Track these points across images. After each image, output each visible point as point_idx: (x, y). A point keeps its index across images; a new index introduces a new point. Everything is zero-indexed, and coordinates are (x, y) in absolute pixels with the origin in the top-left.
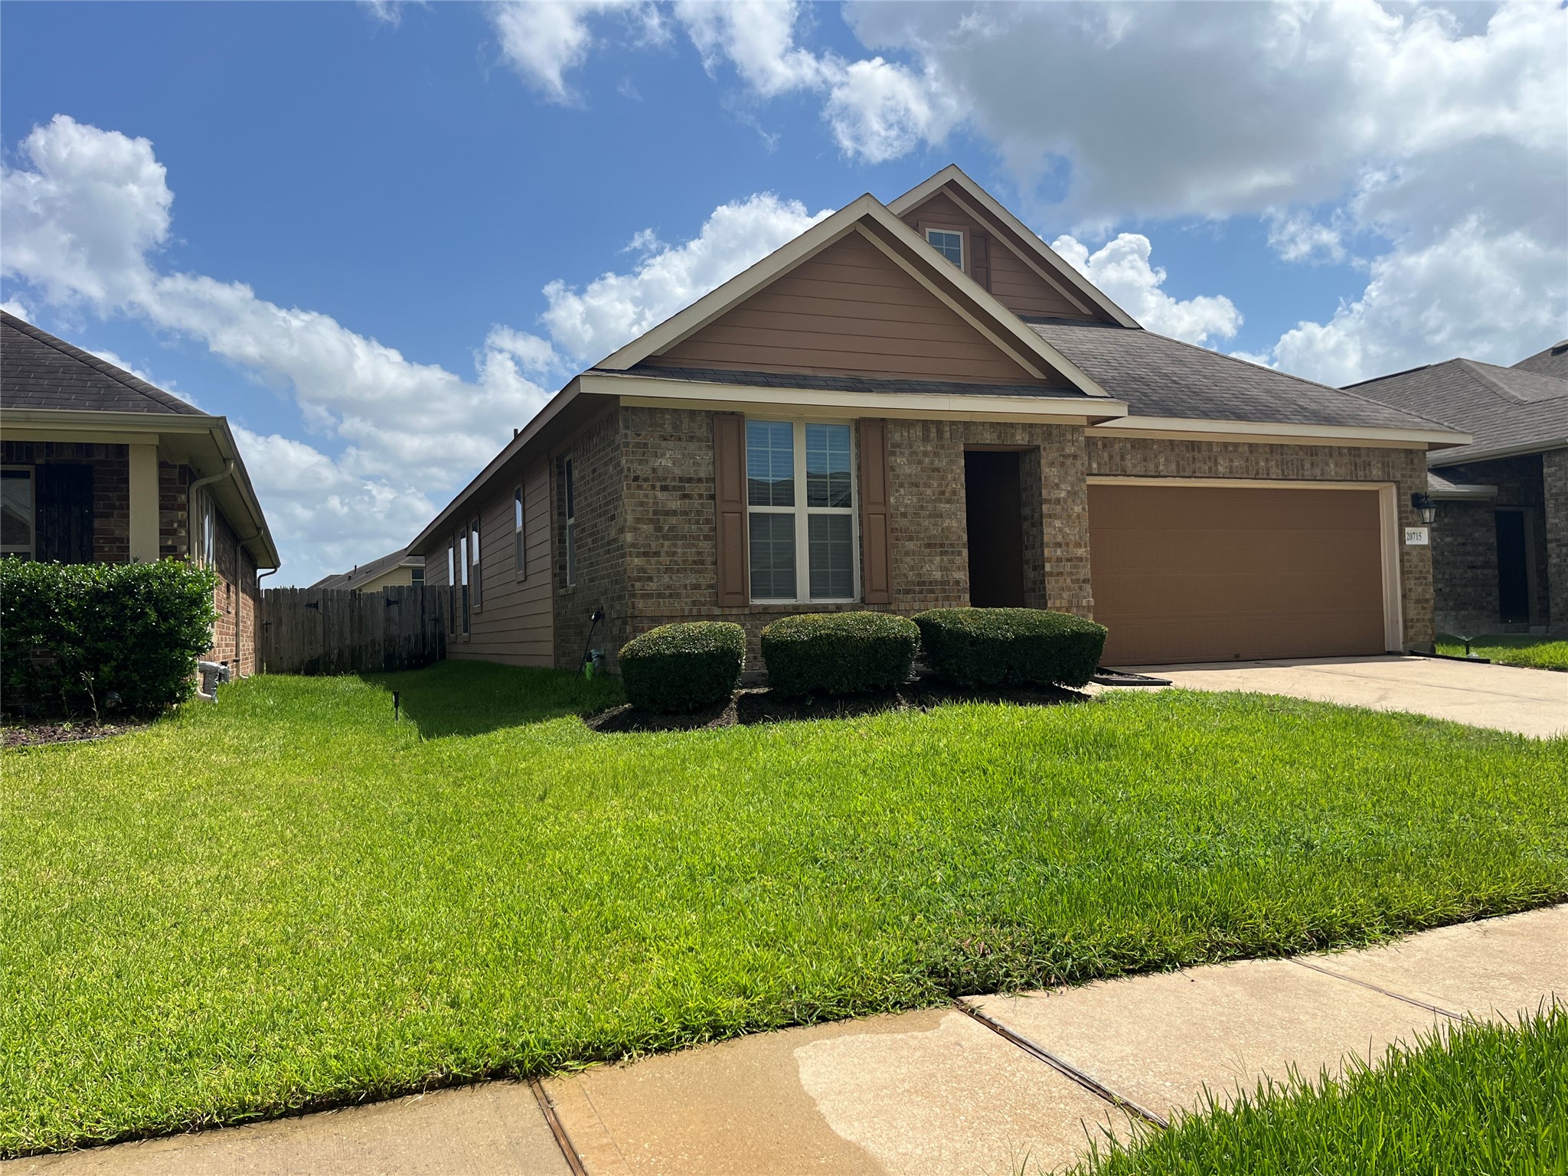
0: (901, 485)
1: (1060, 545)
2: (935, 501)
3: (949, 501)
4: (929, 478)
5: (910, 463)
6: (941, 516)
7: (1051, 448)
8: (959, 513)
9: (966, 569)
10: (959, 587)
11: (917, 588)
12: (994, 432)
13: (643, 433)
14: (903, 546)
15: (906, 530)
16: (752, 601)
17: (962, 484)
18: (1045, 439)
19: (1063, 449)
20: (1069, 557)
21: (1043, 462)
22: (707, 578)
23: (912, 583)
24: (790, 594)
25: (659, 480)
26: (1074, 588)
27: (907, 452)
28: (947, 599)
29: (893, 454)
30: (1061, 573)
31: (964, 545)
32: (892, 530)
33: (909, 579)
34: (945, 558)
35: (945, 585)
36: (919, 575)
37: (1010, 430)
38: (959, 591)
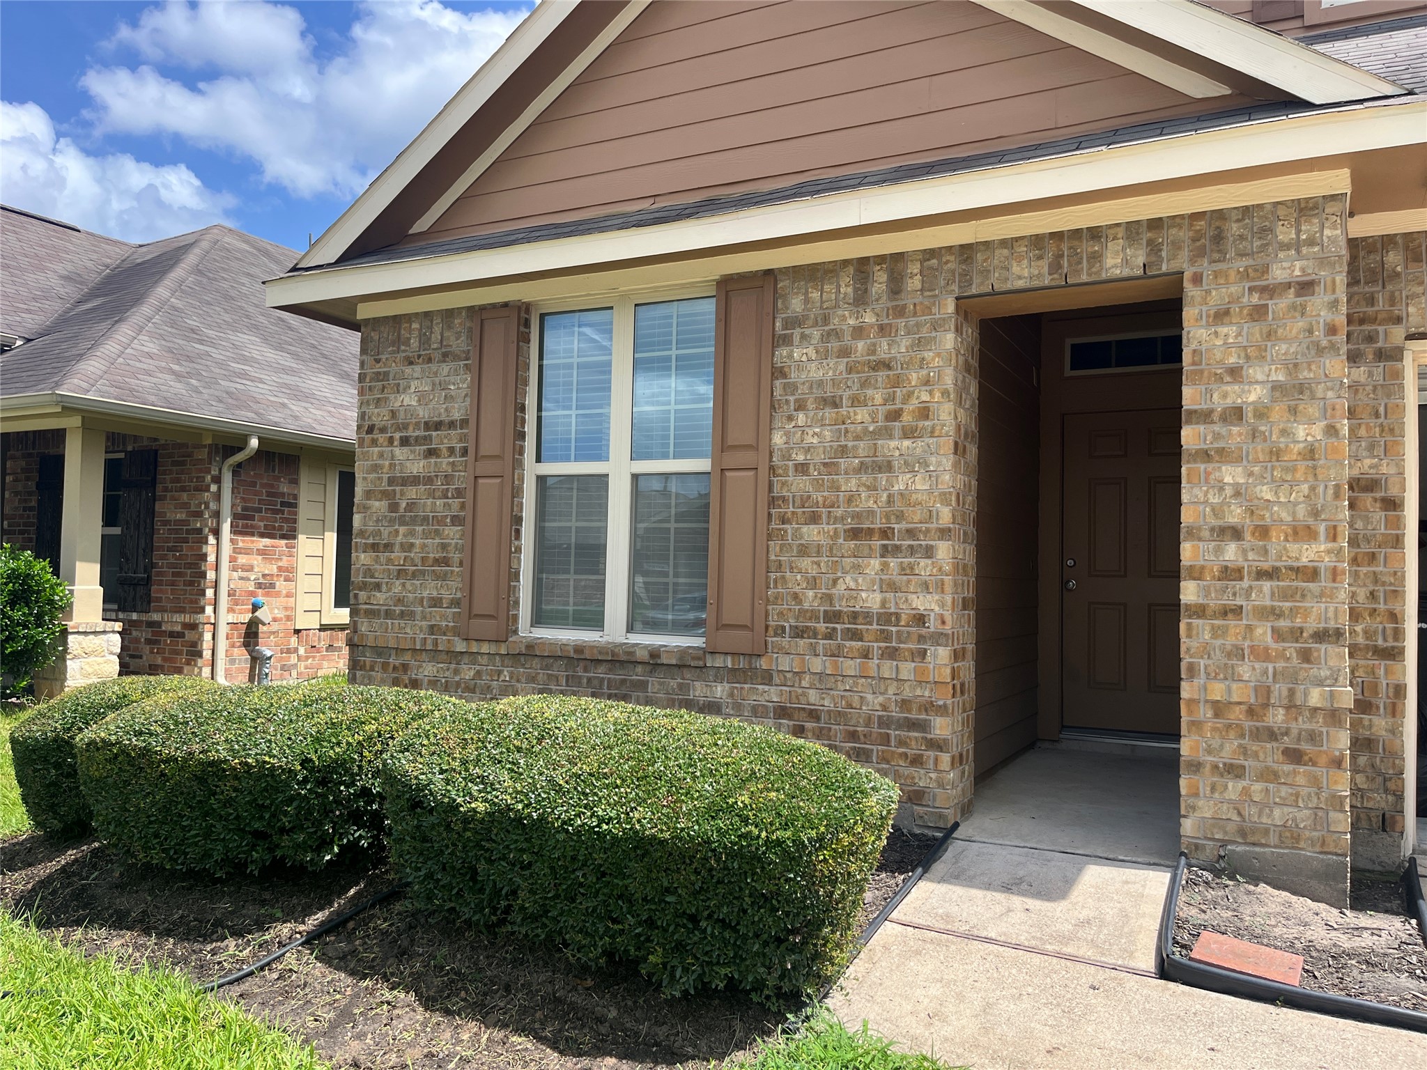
0: (801, 406)
1: (1236, 533)
2: (877, 434)
3: (908, 433)
4: (864, 384)
5: (824, 355)
6: (888, 467)
7: (1216, 275)
8: (933, 459)
9: (948, 588)
10: (923, 631)
11: (822, 626)
12: (1040, 258)
13: (383, 357)
14: (797, 535)
15: (805, 500)
16: (527, 630)
17: (945, 393)
18: (1199, 253)
19: (1265, 270)
20: (1266, 566)
21: (1189, 314)
22: (451, 589)
23: (814, 615)
24: (596, 621)
25: (399, 428)
26: (1282, 655)
27: (816, 334)
28: (891, 654)
29: (787, 340)
30: (1238, 611)
31: (944, 533)
32: (772, 502)
33: (806, 605)
34: (893, 563)
35: (888, 622)
36: (829, 598)
37: (1087, 247)
38: (921, 639)
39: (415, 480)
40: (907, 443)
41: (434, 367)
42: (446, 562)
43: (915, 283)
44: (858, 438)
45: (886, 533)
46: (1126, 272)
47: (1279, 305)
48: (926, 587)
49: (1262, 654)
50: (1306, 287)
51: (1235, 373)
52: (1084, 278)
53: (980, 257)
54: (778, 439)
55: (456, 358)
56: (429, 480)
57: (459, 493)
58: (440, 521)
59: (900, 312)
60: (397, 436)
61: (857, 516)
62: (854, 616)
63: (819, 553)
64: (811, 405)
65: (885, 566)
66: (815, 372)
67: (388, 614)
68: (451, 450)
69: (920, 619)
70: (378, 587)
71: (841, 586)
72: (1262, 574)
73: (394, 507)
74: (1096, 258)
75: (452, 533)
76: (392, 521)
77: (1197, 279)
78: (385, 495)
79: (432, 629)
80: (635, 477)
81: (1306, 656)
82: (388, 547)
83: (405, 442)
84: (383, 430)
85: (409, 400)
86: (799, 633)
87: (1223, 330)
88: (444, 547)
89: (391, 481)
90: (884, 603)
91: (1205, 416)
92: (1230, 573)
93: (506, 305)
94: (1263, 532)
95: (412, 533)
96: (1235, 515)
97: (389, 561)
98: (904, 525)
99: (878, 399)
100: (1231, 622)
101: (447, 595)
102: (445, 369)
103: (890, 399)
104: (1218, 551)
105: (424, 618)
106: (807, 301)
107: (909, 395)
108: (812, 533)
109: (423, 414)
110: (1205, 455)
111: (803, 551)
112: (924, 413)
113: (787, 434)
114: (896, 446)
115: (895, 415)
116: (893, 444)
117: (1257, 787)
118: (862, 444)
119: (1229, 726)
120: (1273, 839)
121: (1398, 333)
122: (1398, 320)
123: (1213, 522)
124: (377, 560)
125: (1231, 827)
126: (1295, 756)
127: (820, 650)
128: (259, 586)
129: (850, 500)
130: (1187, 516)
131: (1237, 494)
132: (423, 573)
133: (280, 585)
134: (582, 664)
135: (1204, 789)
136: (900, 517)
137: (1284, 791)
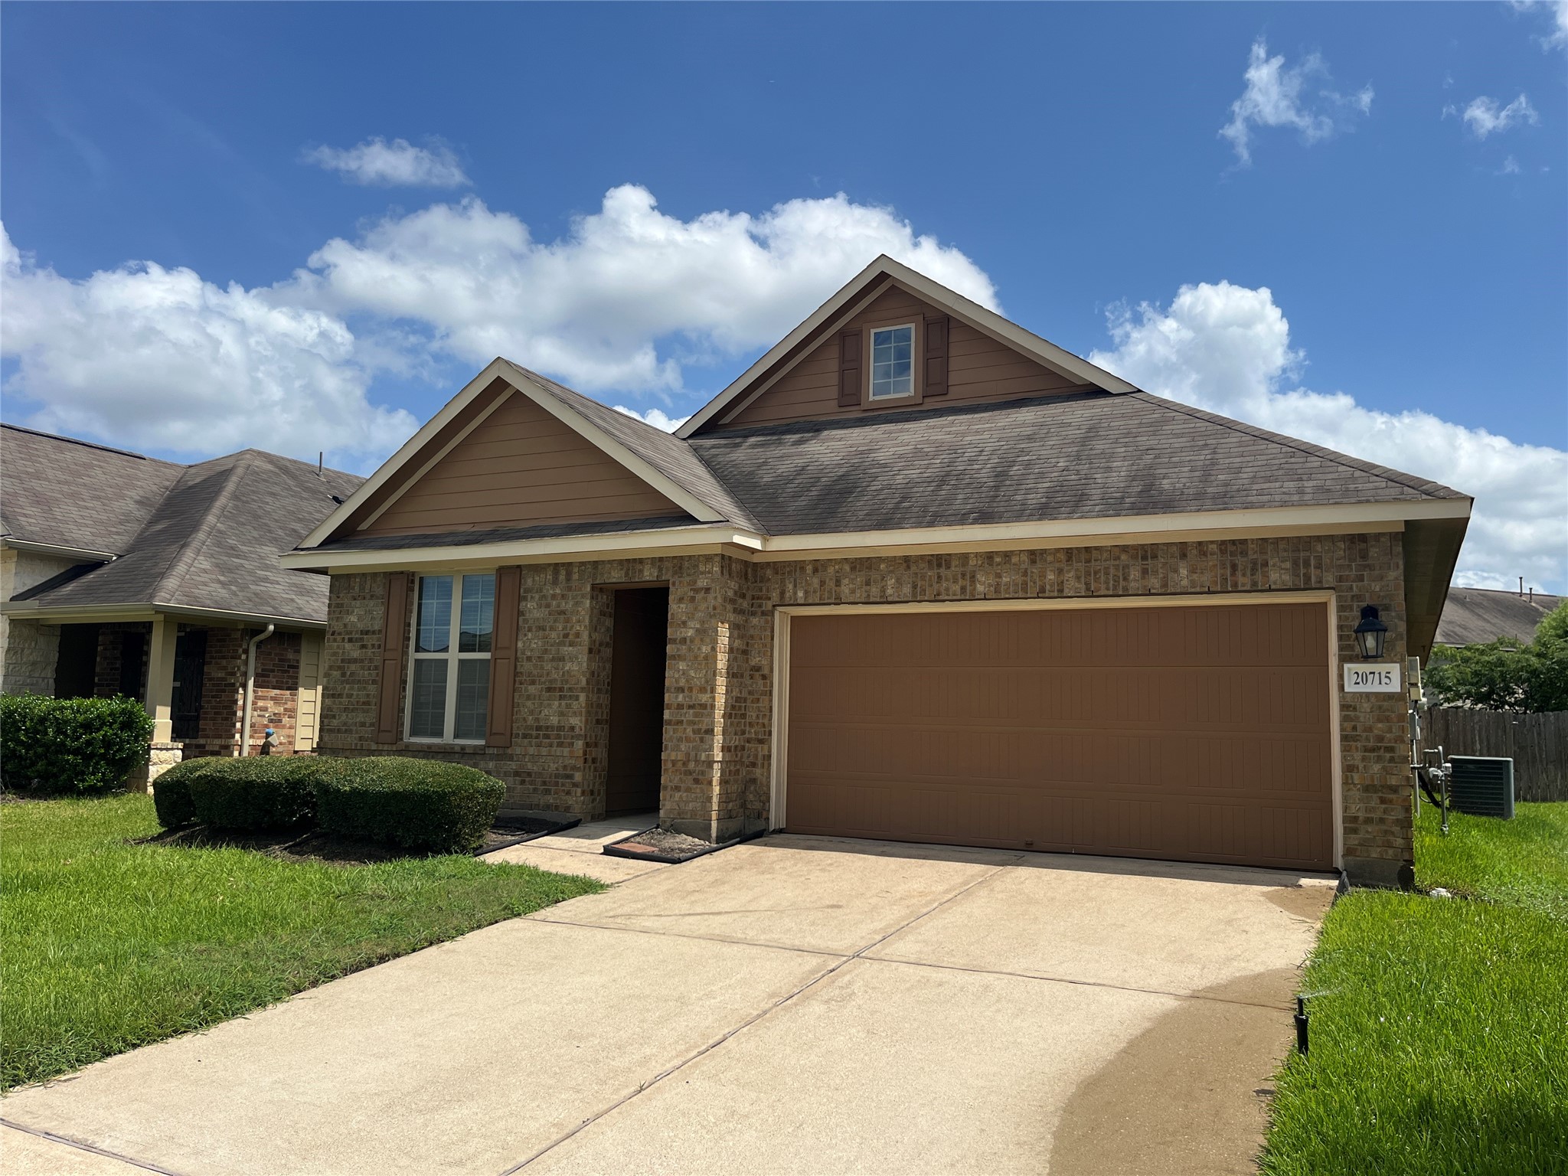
0: (529, 630)
1: (682, 690)
2: (559, 644)
3: (571, 644)
4: (555, 621)
5: (540, 606)
6: (563, 659)
7: (680, 582)
8: (580, 656)
9: (583, 714)
10: (573, 734)
11: (534, 733)
12: (622, 569)
13: (341, 595)
14: (526, 690)
15: (530, 674)
16: (408, 739)
17: (585, 626)
18: (675, 573)
19: (696, 583)
20: (691, 703)
21: (671, 598)
22: (371, 717)
23: (531, 728)
24: (440, 733)
25: (347, 633)
26: (694, 739)
27: (537, 596)
28: (560, 745)
29: (525, 599)
30: (680, 722)
31: (583, 689)
32: (516, 674)
33: (529, 723)
34: (563, 703)
35: (560, 730)
36: (537, 720)
37: (638, 566)
38: (572, 737)
39: (355, 661)
40: (571, 648)
41: (366, 602)
42: (368, 703)
43: (576, 576)
44: (552, 646)
45: (561, 690)
46: (651, 579)
47: (699, 596)
48: (575, 713)
49: (688, 740)
50: (707, 590)
51: (684, 623)
52: (637, 580)
53: (600, 567)
54: (520, 644)
55: (378, 598)
56: (362, 661)
57: (376, 668)
58: (367, 682)
59: (570, 589)
60: (347, 637)
61: (551, 681)
62: (547, 728)
63: (534, 699)
64: (534, 630)
65: (560, 704)
66: (536, 614)
67: (339, 731)
68: (373, 645)
69: (572, 728)
70: (334, 717)
71: (543, 714)
72: (690, 707)
73: (343, 675)
74: (641, 571)
75: (372, 689)
76: (342, 682)
77: (674, 584)
78: (339, 668)
79: (360, 739)
80: (460, 660)
81: (702, 740)
82: (340, 696)
83: (350, 640)
84: (340, 634)
85: (353, 619)
86: (525, 736)
87: (682, 606)
88: (368, 696)
89: (343, 661)
90: (559, 721)
91: (674, 641)
92: (680, 706)
93: (402, 573)
94: (691, 689)
95: (352, 689)
96: (682, 683)
97: (341, 703)
98: (568, 686)
99: (560, 628)
100: (680, 727)
101: (368, 721)
102: (372, 603)
103: (564, 628)
104: (677, 697)
105: (357, 733)
106: (534, 581)
107: (572, 627)
108: (532, 689)
109: (360, 626)
110: (673, 657)
111: (528, 698)
112: (577, 635)
113: (524, 642)
114: (567, 650)
115: (566, 636)
116: (566, 649)
117: (685, 794)
118: (553, 648)
119: (677, 770)
120: (689, 816)
121: (770, 604)
122: (770, 599)
123: (675, 685)
124: (334, 703)
125: (676, 812)
126: (697, 781)
127: (533, 744)
128: (271, 721)
129: (548, 674)
130: (667, 683)
131: (684, 674)
132: (357, 709)
133: (286, 720)
134: (431, 754)
135: (668, 797)
136: (567, 682)
137: (693, 795)
